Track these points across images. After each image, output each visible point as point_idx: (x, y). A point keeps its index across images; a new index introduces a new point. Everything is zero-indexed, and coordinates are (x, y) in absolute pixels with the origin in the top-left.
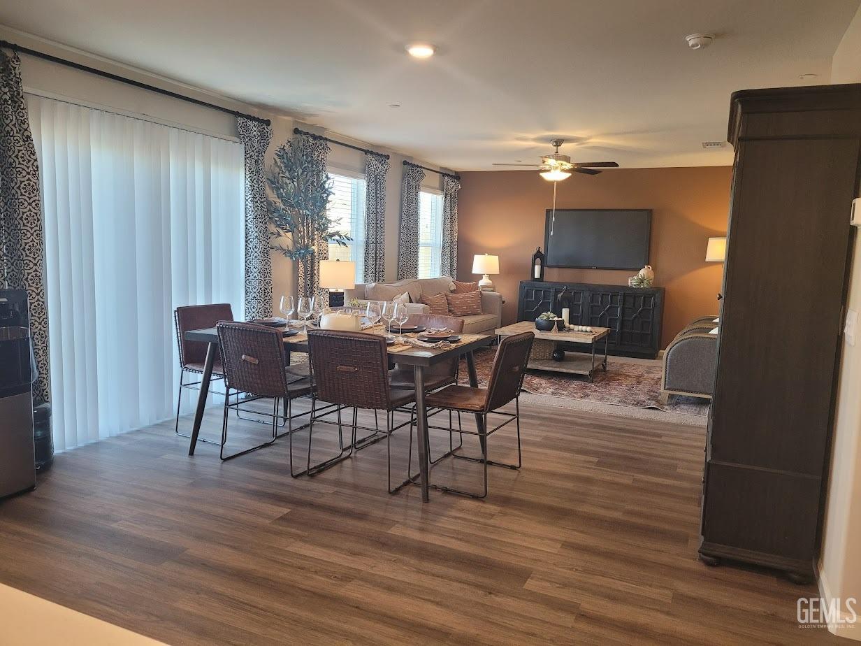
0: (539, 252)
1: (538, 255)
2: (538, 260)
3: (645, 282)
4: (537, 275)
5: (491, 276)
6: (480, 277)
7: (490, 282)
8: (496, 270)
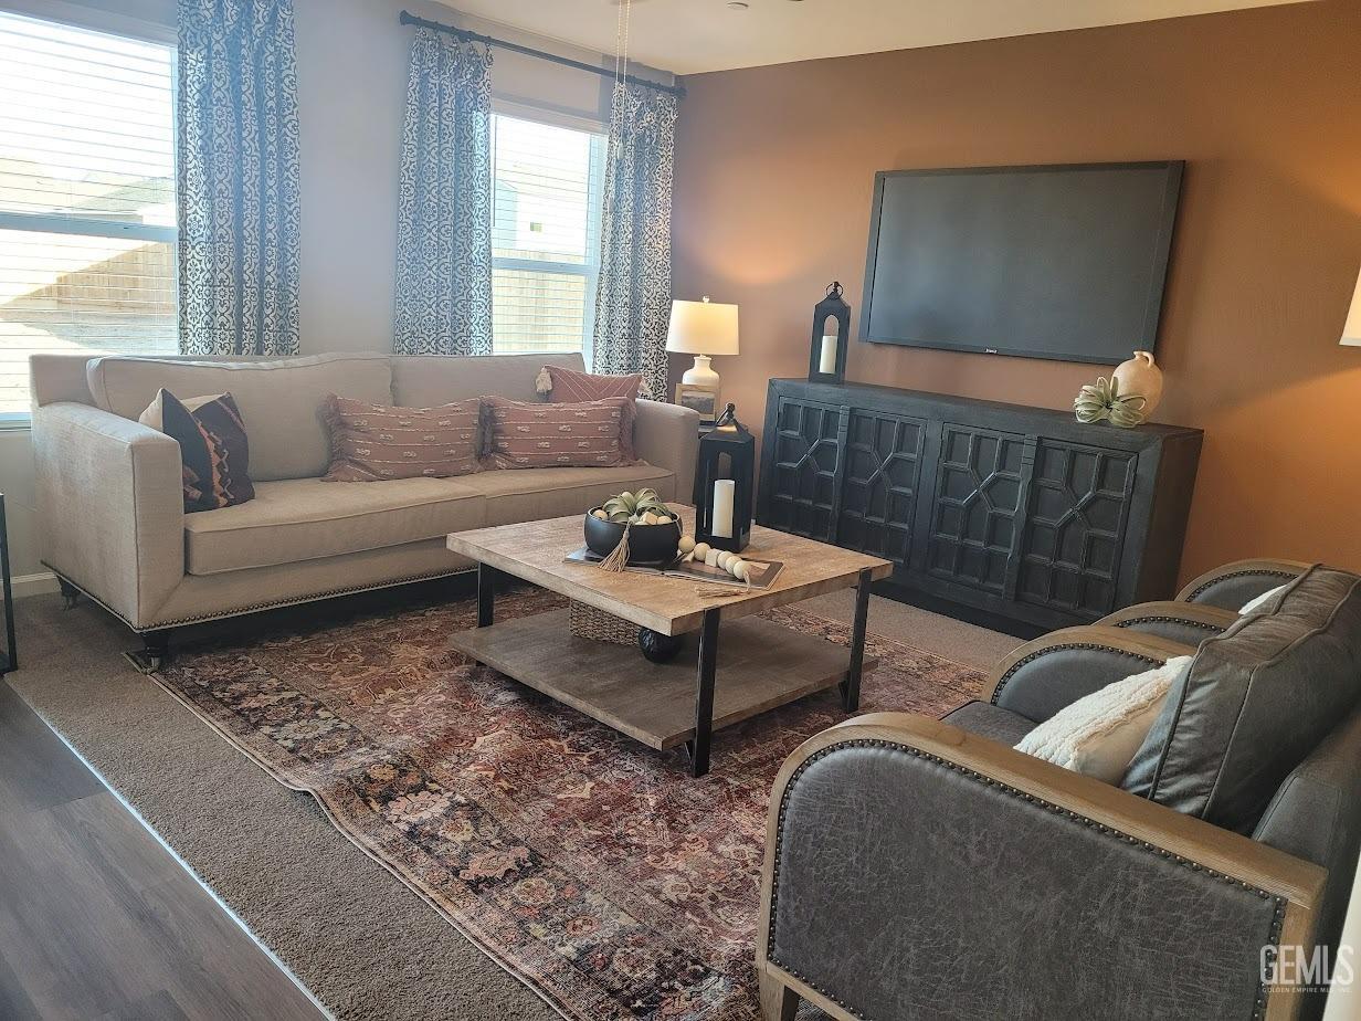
0: (835, 296)
1: (833, 306)
2: (832, 322)
3: (1116, 405)
4: (825, 365)
5: (716, 362)
6: (686, 361)
7: (714, 375)
8: (729, 346)
